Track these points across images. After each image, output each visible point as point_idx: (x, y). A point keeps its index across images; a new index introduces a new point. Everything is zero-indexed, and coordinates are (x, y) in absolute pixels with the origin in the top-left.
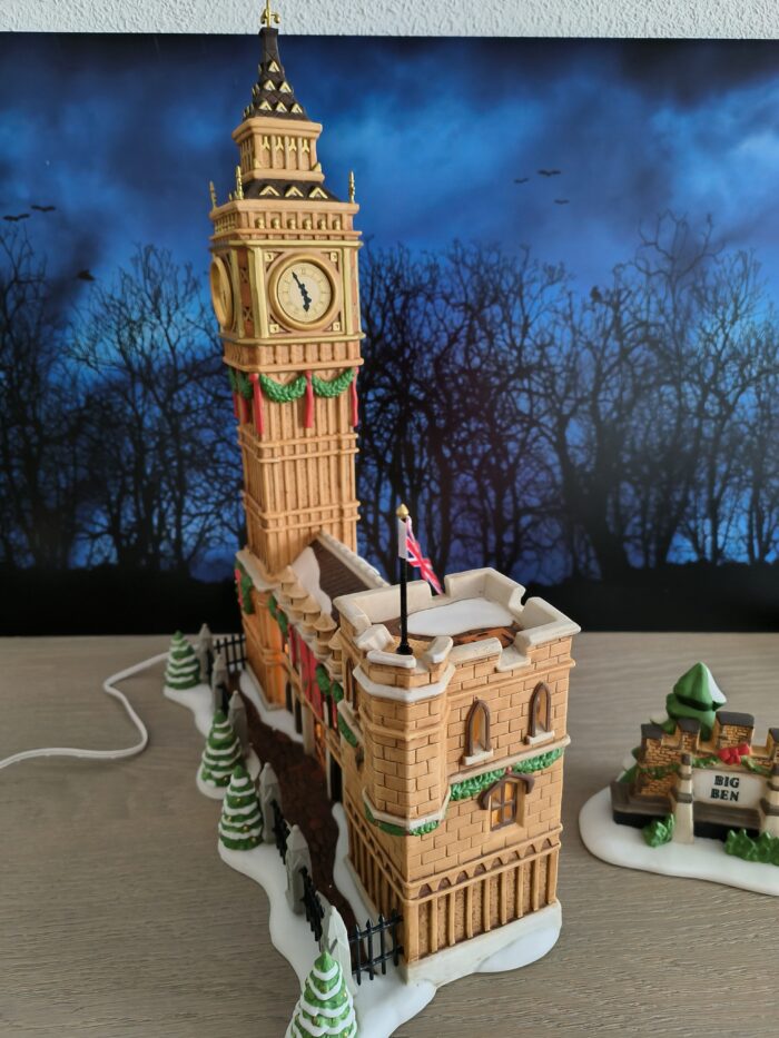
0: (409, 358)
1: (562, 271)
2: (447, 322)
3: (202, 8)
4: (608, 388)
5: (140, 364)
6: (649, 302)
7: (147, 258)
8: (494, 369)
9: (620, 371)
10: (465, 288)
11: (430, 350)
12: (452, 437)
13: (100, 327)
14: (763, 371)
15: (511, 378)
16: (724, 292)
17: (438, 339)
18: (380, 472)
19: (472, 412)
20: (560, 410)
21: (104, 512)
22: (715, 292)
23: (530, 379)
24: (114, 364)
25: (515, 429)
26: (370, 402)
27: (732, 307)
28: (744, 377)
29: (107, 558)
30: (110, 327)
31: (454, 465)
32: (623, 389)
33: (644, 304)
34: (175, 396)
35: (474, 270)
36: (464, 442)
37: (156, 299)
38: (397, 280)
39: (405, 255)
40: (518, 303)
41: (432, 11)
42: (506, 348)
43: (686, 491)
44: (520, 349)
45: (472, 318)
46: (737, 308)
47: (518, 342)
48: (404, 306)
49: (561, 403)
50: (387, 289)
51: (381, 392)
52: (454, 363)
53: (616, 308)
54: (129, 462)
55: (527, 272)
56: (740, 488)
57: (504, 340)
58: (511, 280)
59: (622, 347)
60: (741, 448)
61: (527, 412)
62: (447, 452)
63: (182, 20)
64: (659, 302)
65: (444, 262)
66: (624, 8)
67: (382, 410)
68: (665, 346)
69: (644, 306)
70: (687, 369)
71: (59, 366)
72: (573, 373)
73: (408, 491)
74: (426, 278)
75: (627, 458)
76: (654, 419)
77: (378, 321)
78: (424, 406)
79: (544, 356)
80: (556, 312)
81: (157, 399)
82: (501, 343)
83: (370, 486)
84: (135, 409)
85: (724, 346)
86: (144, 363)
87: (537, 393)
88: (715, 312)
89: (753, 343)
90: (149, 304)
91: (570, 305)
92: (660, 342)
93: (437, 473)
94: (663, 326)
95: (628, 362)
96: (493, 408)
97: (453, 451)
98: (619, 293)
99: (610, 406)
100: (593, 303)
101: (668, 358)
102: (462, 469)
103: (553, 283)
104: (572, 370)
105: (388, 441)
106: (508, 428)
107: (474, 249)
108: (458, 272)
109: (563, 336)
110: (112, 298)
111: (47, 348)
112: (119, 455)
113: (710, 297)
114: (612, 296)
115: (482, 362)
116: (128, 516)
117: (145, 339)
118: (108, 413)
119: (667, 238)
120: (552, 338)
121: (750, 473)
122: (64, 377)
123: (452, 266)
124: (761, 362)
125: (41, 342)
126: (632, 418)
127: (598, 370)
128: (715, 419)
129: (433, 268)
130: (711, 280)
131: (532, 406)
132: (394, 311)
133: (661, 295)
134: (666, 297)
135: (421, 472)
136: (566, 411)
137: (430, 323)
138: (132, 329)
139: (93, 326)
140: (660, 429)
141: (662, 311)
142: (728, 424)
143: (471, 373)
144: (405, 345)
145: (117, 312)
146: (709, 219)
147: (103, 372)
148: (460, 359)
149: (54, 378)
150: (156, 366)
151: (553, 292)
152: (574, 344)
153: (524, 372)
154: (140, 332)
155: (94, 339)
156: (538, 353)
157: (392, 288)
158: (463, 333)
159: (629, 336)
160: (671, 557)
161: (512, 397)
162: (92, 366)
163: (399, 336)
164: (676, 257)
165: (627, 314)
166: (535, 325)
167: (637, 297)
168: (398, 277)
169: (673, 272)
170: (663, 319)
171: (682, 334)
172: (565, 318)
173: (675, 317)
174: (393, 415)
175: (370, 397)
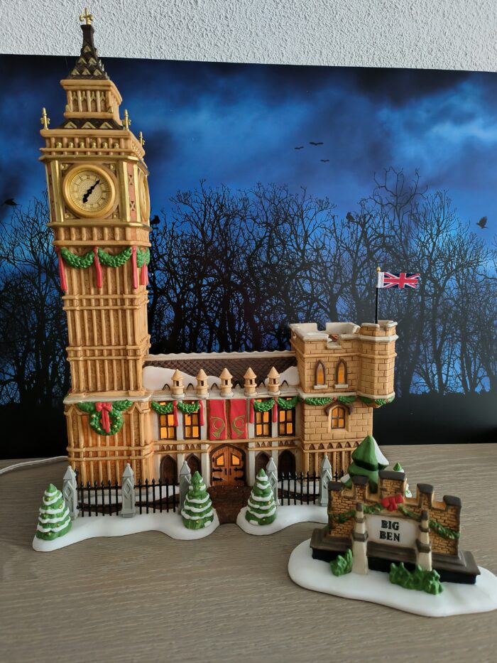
0: (230, 257)
1: (328, 203)
2: (254, 234)
5: (45, 261)
6: (384, 222)
8: (287, 264)
9: (369, 265)
10: (266, 212)
11: (244, 252)
12: (260, 309)
13: (18, 236)
14: (459, 266)
15: (298, 270)
16: (430, 216)
17: (249, 244)
18: (211, 333)
19: (272, 292)
20: (332, 291)
21: (13, 365)
22: (425, 216)
23: (311, 270)
24: (26, 261)
25: (302, 304)
26: (204, 286)
27: (436, 226)
28: (448, 270)
29: (12, 399)
30: (26, 236)
31: (262, 328)
32: (371, 277)
33: (381, 223)
35: (271, 201)
36: (269, 313)
38: (221, 207)
39: (226, 191)
40: (300, 222)
42: (293, 250)
43: (418, 344)
44: (303, 251)
45: (271, 232)
46: (439, 226)
47: (302, 247)
48: (226, 224)
49: (332, 287)
50: (215, 213)
52: (260, 260)
53: (363, 226)
54: (33, 328)
55: (306, 203)
56: (453, 342)
57: (292, 246)
58: (296, 208)
59: (368, 249)
60: (451, 315)
61: (309, 292)
62: (257, 320)
64: (390, 222)
65: (252, 197)
67: (212, 292)
68: (396, 249)
69: (381, 225)
70: (411, 265)
72: (339, 267)
76: (392, 296)
77: (209, 233)
78: (240, 288)
79: (319, 255)
80: (326, 228)
81: (56, 284)
82: (290, 247)
83: (205, 343)
84: (39, 291)
85: (433, 250)
86: (48, 260)
87: (316, 280)
88: (426, 229)
89: (451, 248)
91: (334, 224)
92: (393, 247)
93: (250, 334)
95: (374, 260)
96: (287, 290)
97: (261, 319)
98: (364, 216)
99: (364, 287)
101: (398, 257)
102: (267, 331)
103: (322, 210)
104: (338, 265)
105: (217, 312)
106: (298, 303)
107: (271, 189)
108: (261, 202)
109: (331, 244)
110: (28, 217)
112: (26, 323)
113: (422, 219)
114: (360, 218)
115: (279, 260)
116: (31, 366)
118: (20, 294)
119: (391, 183)
120: (324, 244)
121: (458, 332)
123: (257, 199)
124: (458, 260)
127: (355, 265)
128: (433, 296)
129: (245, 200)
130: (421, 209)
131: (313, 288)
132: (219, 227)
134: (394, 220)
135: (240, 334)
136: (335, 292)
137: (244, 234)
138: (41, 238)
139: (13, 236)
140: (397, 303)
141: (393, 228)
142: (441, 299)
143: (272, 267)
144: (227, 248)
145: (31, 226)
146: (417, 172)
147: (19, 266)
150: (57, 263)
151: (322, 216)
152: (338, 248)
153: (306, 266)
154: (47, 239)
155: (14, 245)
156: (314, 254)
157: (218, 212)
158: (265, 241)
159: (373, 243)
160: (413, 390)
161: (299, 283)
162: (11, 262)
163: (223, 242)
164: (398, 194)
165: (370, 229)
166: (312, 236)
167: (376, 219)
168: (222, 206)
169: (397, 204)
170: (393, 233)
171: (406, 242)
172: (331, 232)
173: (401, 231)
174: (220, 295)
175: (205, 283)
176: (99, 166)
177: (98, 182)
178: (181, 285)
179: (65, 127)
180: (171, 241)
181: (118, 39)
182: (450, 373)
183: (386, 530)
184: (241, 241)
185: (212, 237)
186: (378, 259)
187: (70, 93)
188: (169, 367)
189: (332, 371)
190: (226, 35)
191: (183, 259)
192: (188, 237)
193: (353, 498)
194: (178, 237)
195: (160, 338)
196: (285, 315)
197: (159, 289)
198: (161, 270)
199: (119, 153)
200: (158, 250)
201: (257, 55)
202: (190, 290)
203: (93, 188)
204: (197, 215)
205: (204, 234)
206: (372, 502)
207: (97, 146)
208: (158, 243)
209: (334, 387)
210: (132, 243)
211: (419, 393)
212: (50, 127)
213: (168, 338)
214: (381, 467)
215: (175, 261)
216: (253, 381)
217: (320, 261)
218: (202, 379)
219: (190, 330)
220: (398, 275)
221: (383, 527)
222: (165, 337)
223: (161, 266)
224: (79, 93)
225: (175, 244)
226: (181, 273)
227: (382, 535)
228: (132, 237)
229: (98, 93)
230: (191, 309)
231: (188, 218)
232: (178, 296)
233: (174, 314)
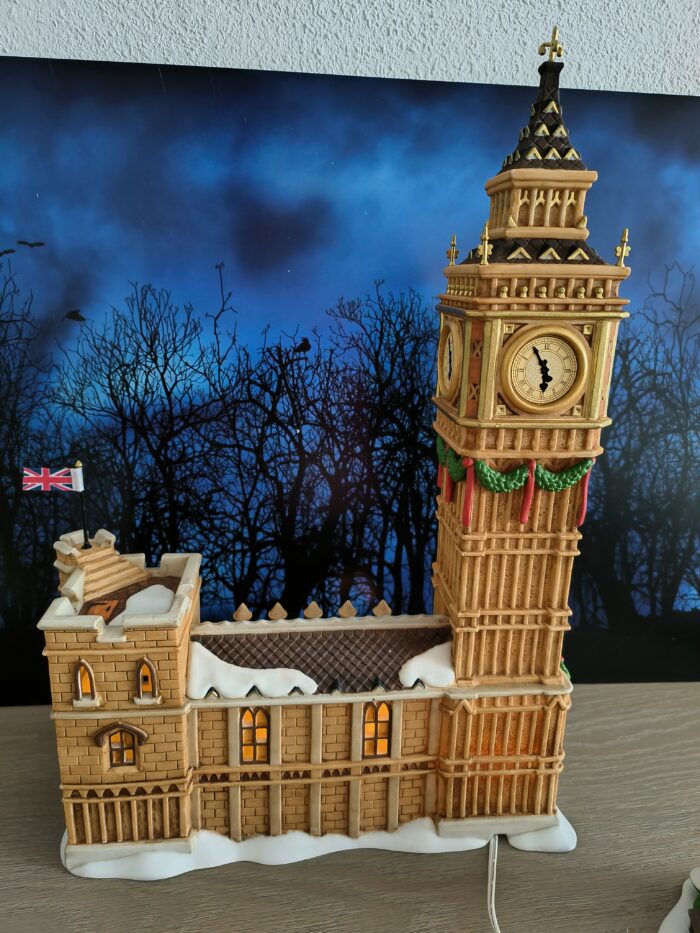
0: (418, 405)
3: (214, 39)
4: (616, 436)
5: (132, 410)
6: (656, 351)
7: (144, 297)
9: (628, 420)
13: (89, 370)
18: (386, 521)
24: (103, 409)
26: (377, 449)
30: (101, 370)
32: (631, 437)
33: (653, 353)
34: (170, 444)
37: (153, 342)
38: (407, 325)
39: (416, 300)
43: (692, 538)
48: (414, 352)
50: (397, 334)
51: (388, 439)
53: (625, 356)
54: (116, 514)
59: (630, 395)
63: (192, 49)
64: (667, 352)
66: (642, 58)
67: (388, 459)
68: (671, 394)
69: (651, 355)
70: (693, 418)
71: (43, 411)
73: (414, 541)
75: (634, 506)
76: (660, 466)
77: (387, 367)
78: (430, 453)
81: (150, 446)
83: (375, 536)
84: (125, 457)
86: (136, 408)
90: (144, 346)
92: (667, 390)
94: (670, 375)
95: (636, 410)
99: (618, 453)
101: (674, 407)
105: (395, 490)
110: (103, 339)
111: (29, 392)
112: (105, 506)
114: (620, 343)
117: (139, 382)
119: (674, 289)
122: (47, 423)
125: (23, 385)
126: (639, 466)
132: (403, 356)
133: (669, 345)
134: (673, 348)
138: (124, 373)
139: (81, 370)
140: (666, 477)
144: (414, 391)
145: (109, 354)
147: (91, 418)
149: (35, 424)
150: (150, 413)
154: (134, 376)
155: (83, 384)
157: (402, 334)
159: (637, 384)
160: (678, 605)
162: (78, 412)
163: (408, 381)
164: (683, 308)
165: (635, 362)
167: (645, 347)
168: (409, 323)
169: (680, 322)
170: (669, 369)
171: (688, 383)
173: (682, 366)
174: (400, 463)
175: (378, 444)
178: (342, 447)
180: (328, 379)
181: (248, 37)
185: (391, 374)
186: (644, 409)
190: (427, 33)
192: (354, 372)
194: (338, 372)
195: (307, 529)
197: (308, 454)
198: (311, 424)
200: (306, 392)
201: (476, 68)
202: (355, 455)
204: (369, 336)
205: (378, 367)
208: (307, 382)
211: (688, 609)
213: (320, 529)
215: (334, 411)
219: (355, 517)
222: (315, 527)
223: (312, 418)
225: (334, 384)
226: (342, 429)
230: (355, 484)
231: (354, 342)
232: (336, 464)
233: (330, 493)
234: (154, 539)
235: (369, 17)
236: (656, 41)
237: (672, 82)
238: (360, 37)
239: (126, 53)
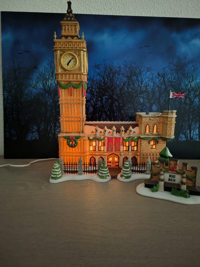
0: (114, 89)
1: (151, 69)
2: (123, 80)
4: (162, 97)
5: (48, 89)
6: (171, 76)
7: (51, 63)
8: (134, 92)
9: (165, 93)
10: (127, 72)
11: (119, 87)
12: (124, 108)
13: (38, 80)
15: (138, 94)
16: (190, 74)
17: (121, 84)
18: (106, 116)
19: (129, 102)
20: (151, 102)
21: (36, 126)
22: (187, 74)
23: (143, 94)
24: (41, 89)
25: (139, 107)
27: (191, 78)
28: (195, 95)
29: (36, 138)
30: (41, 80)
31: (125, 115)
32: (166, 97)
35: (129, 68)
36: (127, 109)
37: (53, 74)
38: (111, 70)
39: (113, 64)
40: (140, 76)
41: (121, 9)
42: (137, 87)
43: (183, 123)
44: (141, 87)
45: (129, 79)
46: (193, 78)
47: (140, 85)
48: (113, 76)
49: (151, 100)
50: (109, 72)
51: (107, 97)
52: (124, 90)
53: (164, 78)
54: (43, 113)
55: (142, 69)
56: (196, 122)
57: (137, 85)
58: (138, 71)
59: (165, 87)
60: (196, 112)
61: (142, 102)
62: (123, 112)
64: (174, 76)
65: (122, 66)
66: (165, 9)
67: (107, 101)
68: (176, 87)
69: (170, 77)
71: (28, 89)
72: (154, 93)
74: (118, 70)
76: (174, 104)
77: (106, 80)
78: (117, 100)
79: (147, 89)
80: (149, 78)
81: (51, 97)
82: (136, 85)
84: (46, 100)
85: (190, 87)
87: (145, 98)
88: (187, 79)
89: (197, 86)
90: (51, 74)
91: (153, 77)
92: (174, 86)
93: (120, 117)
94: (175, 82)
95: (167, 91)
96: (134, 101)
97: (124, 112)
98: (164, 74)
99: (163, 101)
100: (158, 76)
101: (176, 90)
103: (148, 71)
104: (154, 92)
105: (108, 109)
106: (138, 106)
107: (129, 63)
108: (126, 68)
109: (151, 84)
110: (42, 73)
111: (25, 84)
112: (41, 111)
113: (186, 76)
115: (131, 90)
117: (49, 83)
118: (39, 100)
119: (175, 61)
120: (148, 85)
121: (198, 118)
122: (29, 91)
123: (124, 67)
127: (160, 92)
128: (189, 105)
129: (120, 67)
130: (186, 72)
131: (144, 101)
132: (110, 77)
134: (176, 75)
135: (116, 117)
136: (152, 102)
137: (119, 80)
138: (46, 80)
139: (37, 79)
141: (175, 78)
142: (192, 106)
143: (129, 93)
144: (113, 85)
145: (43, 76)
146: (185, 57)
147: (38, 91)
148: (126, 89)
149: (26, 92)
150: (51, 89)
151: (148, 74)
152: (154, 86)
153: (142, 92)
154: (48, 81)
155: (37, 83)
156: (145, 88)
157: (110, 72)
158: (127, 83)
159: (167, 84)
160: (180, 139)
161: (139, 99)
162: (36, 89)
163: (111, 83)
164: (178, 66)
165: (166, 79)
166: (144, 81)
167: (169, 75)
168: (111, 69)
169: (177, 69)
170: (175, 81)
171: (180, 84)
172: (151, 80)
173: (178, 80)
174: (109, 103)
175: (104, 98)
176: (73, 53)
177: (72, 58)
178: (96, 99)
179: (62, 38)
182: (194, 134)
183: (171, 178)
184: (118, 82)
187: (63, 26)
188: (93, 126)
189: (152, 128)
190: (115, 5)
191: (96, 89)
192: (98, 81)
193: (160, 167)
194: (95, 81)
196: (133, 111)
197: (88, 100)
199: (80, 48)
201: (126, 12)
202: (99, 100)
203: (71, 60)
204: (102, 73)
205: (104, 80)
206: (166, 168)
207: (72, 45)
209: (152, 134)
210: (83, 80)
211: (182, 140)
212: (57, 38)
213: (90, 118)
214: (170, 157)
215: (94, 90)
216: (123, 131)
217: (147, 91)
218: (105, 129)
219: (98, 115)
220: (177, 93)
221: (170, 177)
223: (89, 91)
224: (66, 26)
225: (94, 84)
226: (96, 94)
227: (169, 180)
228: (83, 78)
229: (73, 26)
230: (99, 107)
231: (99, 74)
232: (94, 102)
233: (93, 109)
234: (52, 119)
235: (101, 2)
236: (168, 5)
237: (172, 15)
238: (100, 6)
239: (49, 11)
